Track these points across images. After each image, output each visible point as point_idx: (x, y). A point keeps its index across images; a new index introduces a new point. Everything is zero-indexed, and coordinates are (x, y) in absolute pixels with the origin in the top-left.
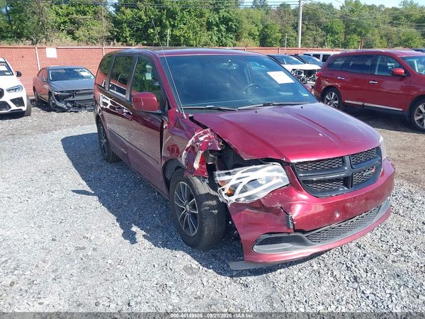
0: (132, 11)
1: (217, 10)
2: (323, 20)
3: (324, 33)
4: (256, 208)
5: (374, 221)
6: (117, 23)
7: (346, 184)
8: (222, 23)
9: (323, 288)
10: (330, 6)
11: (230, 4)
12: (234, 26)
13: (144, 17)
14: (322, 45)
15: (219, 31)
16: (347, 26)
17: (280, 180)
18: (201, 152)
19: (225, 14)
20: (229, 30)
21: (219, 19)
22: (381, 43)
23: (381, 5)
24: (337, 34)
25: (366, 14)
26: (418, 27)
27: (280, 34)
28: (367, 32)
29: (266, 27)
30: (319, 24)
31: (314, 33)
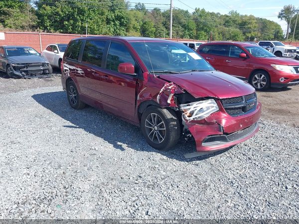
0: (51, 8)
1: (113, 11)
2: (183, 20)
3: (183, 29)
4: (202, 124)
5: (254, 131)
6: (39, 16)
7: (243, 111)
8: (117, 19)
9: (235, 164)
10: (187, 12)
11: (122, 7)
12: (125, 22)
13: (60, 13)
14: (182, 37)
15: (115, 25)
16: (198, 26)
17: (215, 108)
18: (172, 94)
19: (119, 14)
20: (121, 24)
21: (115, 16)
22: (219, 37)
23: (218, 13)
24: (192, 30)
25: (209, 18)
26: (240, 28)
27: (155, 29)
28: (210, 30)
29: (145, 23)
30: (180, 23)
31: (177, 29)
